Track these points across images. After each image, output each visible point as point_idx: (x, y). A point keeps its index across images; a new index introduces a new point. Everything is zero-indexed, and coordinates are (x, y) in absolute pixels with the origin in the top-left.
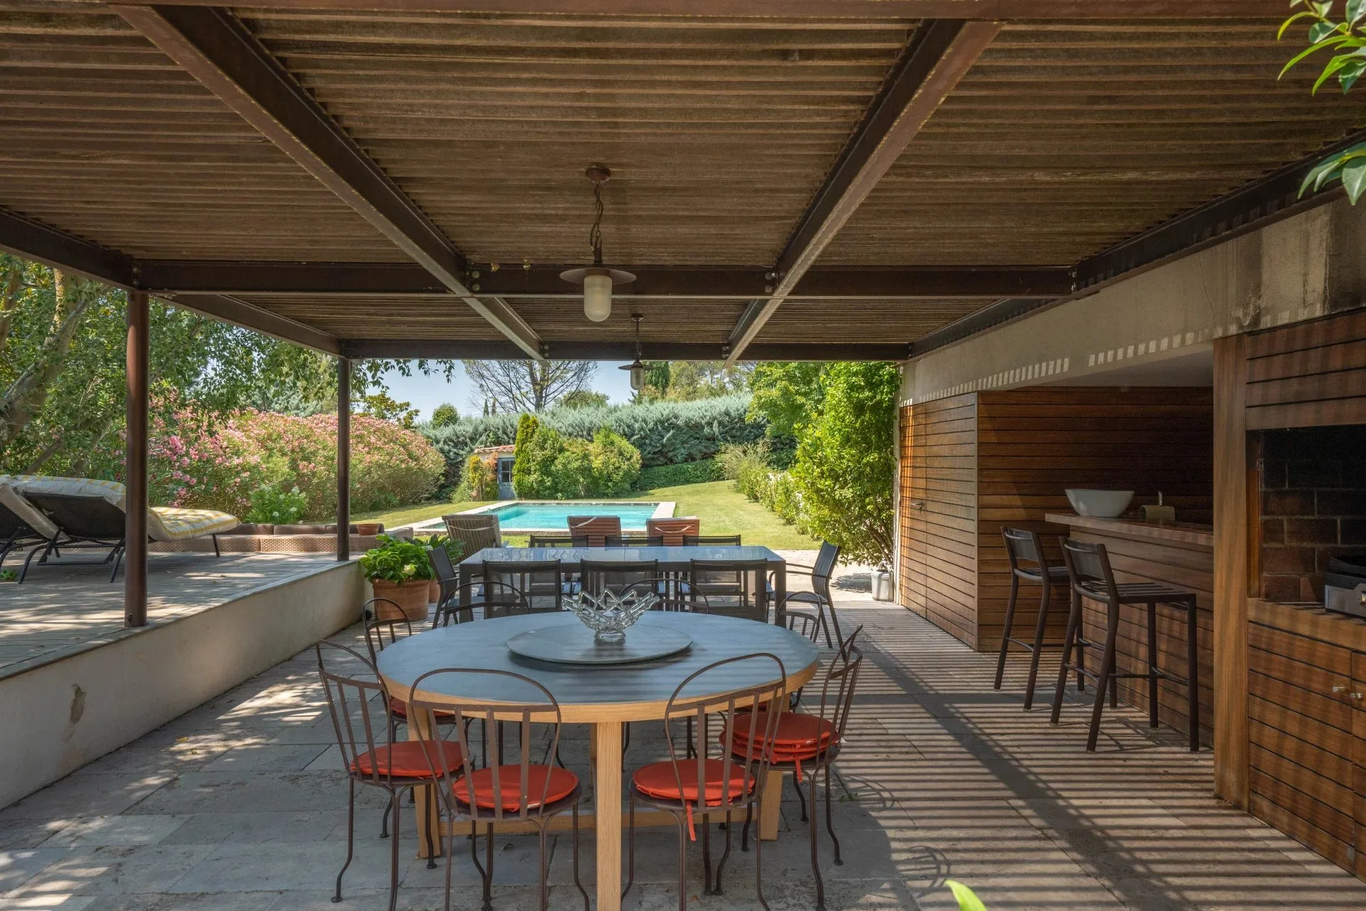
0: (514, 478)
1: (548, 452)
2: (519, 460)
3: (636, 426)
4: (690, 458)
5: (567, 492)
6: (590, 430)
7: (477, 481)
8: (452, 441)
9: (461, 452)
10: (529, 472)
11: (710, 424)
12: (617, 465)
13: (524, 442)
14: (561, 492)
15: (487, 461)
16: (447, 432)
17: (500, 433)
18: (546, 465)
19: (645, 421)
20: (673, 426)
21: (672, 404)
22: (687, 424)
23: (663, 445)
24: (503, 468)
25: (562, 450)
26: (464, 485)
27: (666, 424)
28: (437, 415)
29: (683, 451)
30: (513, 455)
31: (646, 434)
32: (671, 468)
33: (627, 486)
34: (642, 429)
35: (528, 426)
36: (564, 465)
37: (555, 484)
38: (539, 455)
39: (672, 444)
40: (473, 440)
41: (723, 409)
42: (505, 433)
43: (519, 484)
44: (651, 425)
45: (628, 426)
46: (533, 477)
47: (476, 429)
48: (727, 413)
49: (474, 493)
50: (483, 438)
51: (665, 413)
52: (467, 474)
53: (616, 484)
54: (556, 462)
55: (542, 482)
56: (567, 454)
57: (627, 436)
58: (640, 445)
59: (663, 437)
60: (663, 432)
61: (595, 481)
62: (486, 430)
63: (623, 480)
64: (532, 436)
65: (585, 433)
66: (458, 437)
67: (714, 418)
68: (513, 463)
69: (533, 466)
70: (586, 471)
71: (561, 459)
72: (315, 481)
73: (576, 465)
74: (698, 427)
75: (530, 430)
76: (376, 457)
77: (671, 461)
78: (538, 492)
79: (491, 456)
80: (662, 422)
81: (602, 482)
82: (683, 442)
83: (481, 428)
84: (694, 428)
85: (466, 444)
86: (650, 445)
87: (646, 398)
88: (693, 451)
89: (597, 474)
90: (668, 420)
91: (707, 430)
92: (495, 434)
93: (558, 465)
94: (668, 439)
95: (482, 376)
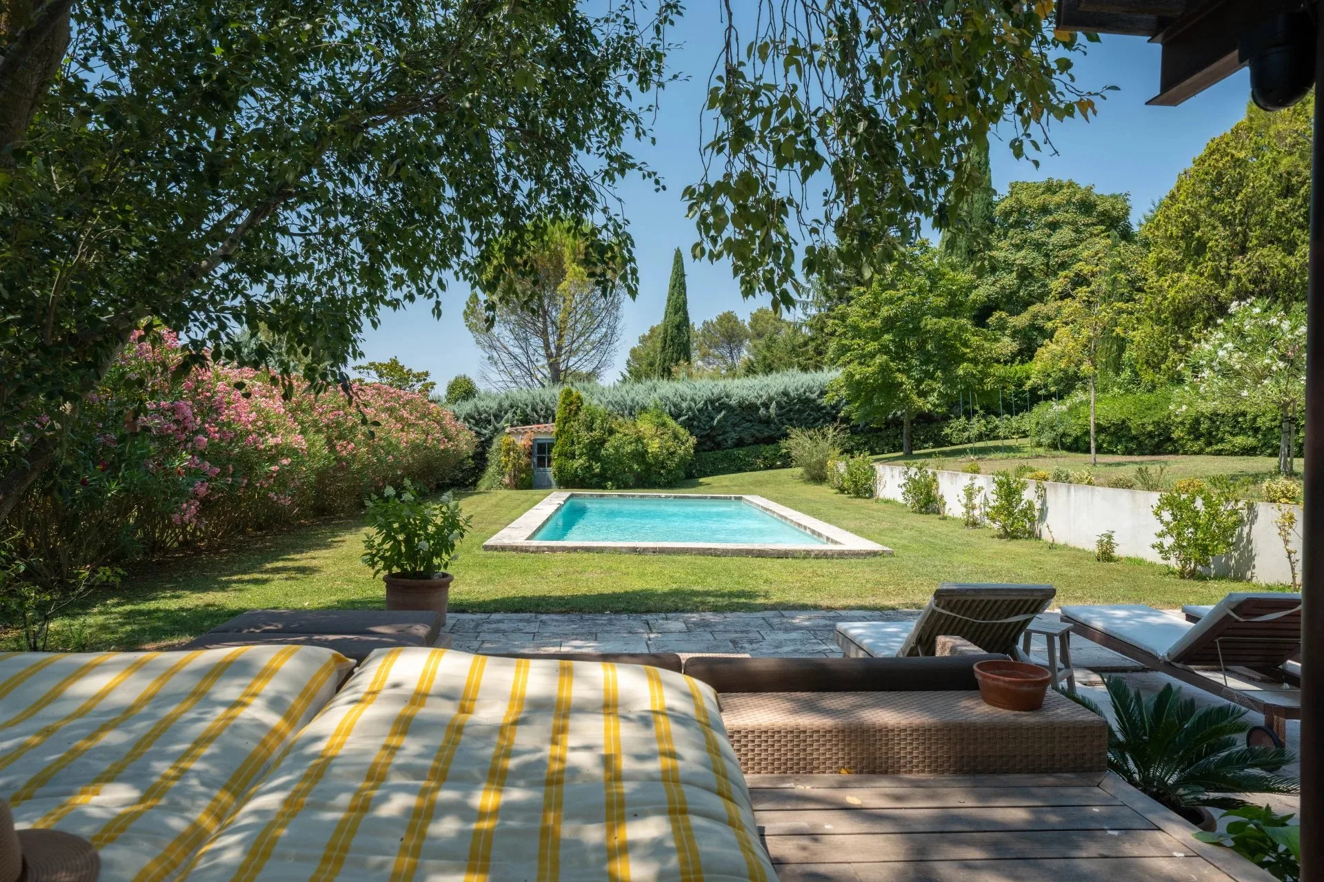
0: (554, 463)
1: (597, 433)
2: (560, 442)
3: (684, 405)
4: (740, 443)
5: (617, 480)
6: (632, 409)
7: (510, 465)
8: (473, 418)
9: (484, 431)
10: (573, 456)
11: (766, 406)
12: (672, 450)
13: (566, 420)
14: (611, 479)
15: (522, 442)
16: (467, 407)
17: (529, 410)
18: (594, 449)
19: (693, 399)
20: (724, 406)
22: (740, 404)
23: (712, 428)
24: (541, 451)
25: (611, 432)
26: (491, 470)
27: (717, 403)
28: (452, 388)
29: (733, 435)
30: (553, 436)
31: (694, 415)
32: (720, 453)
33: (682, 474)
34: (690, 408)
35: (571, 403)
36: (616, 449)
37: (605, 470)
38: (586, 437)
39: (722, 427)
40: (498, 417)
41: (781, 389)
42: (534, 409)
43: (560, 470)
44: (700, 405)
45: (675, 406)
46: (579, 463)
47: (500, 405)
48: (785, 394)
49: (507, 480)
50: (510, 415)
51: (716, 391)
52: (495, 457)
53: (669, 472)
54: (607, 445)
55: (590, 468)
56: (618, 435)
57: (676, 417)
58: (688, 425)
59: (713, 419)
60: (713, 413)
61: (648, 468)
62: (512, 407)
63: (678, 467)
64: (576, 414)
65: (627, 412)
66: (480, 414)
67: (771, 399)
68: (551, 445)
69: (577, 449)
70: (640, 456)
71: (612, 442)
72: (355, 466)
73: (629, 449)
74: (753, 408)
75: (574, 407)
76: (412, 436)
77: (719, 446)
78: (583, 480)
79: (526, 436)
80: (712, 402)
81: (655, 469)
82: (734, 425)
83: (506, 404)
84: (748, 409)
85: (489, 422)
86: (698, 427)
88: (745, 435)
89: (649, 460)
90: (719, 399)
91: (762, 411)
92: (523, 411)
93: (608, 449)
94: (719, 422)
95: (492, 347)
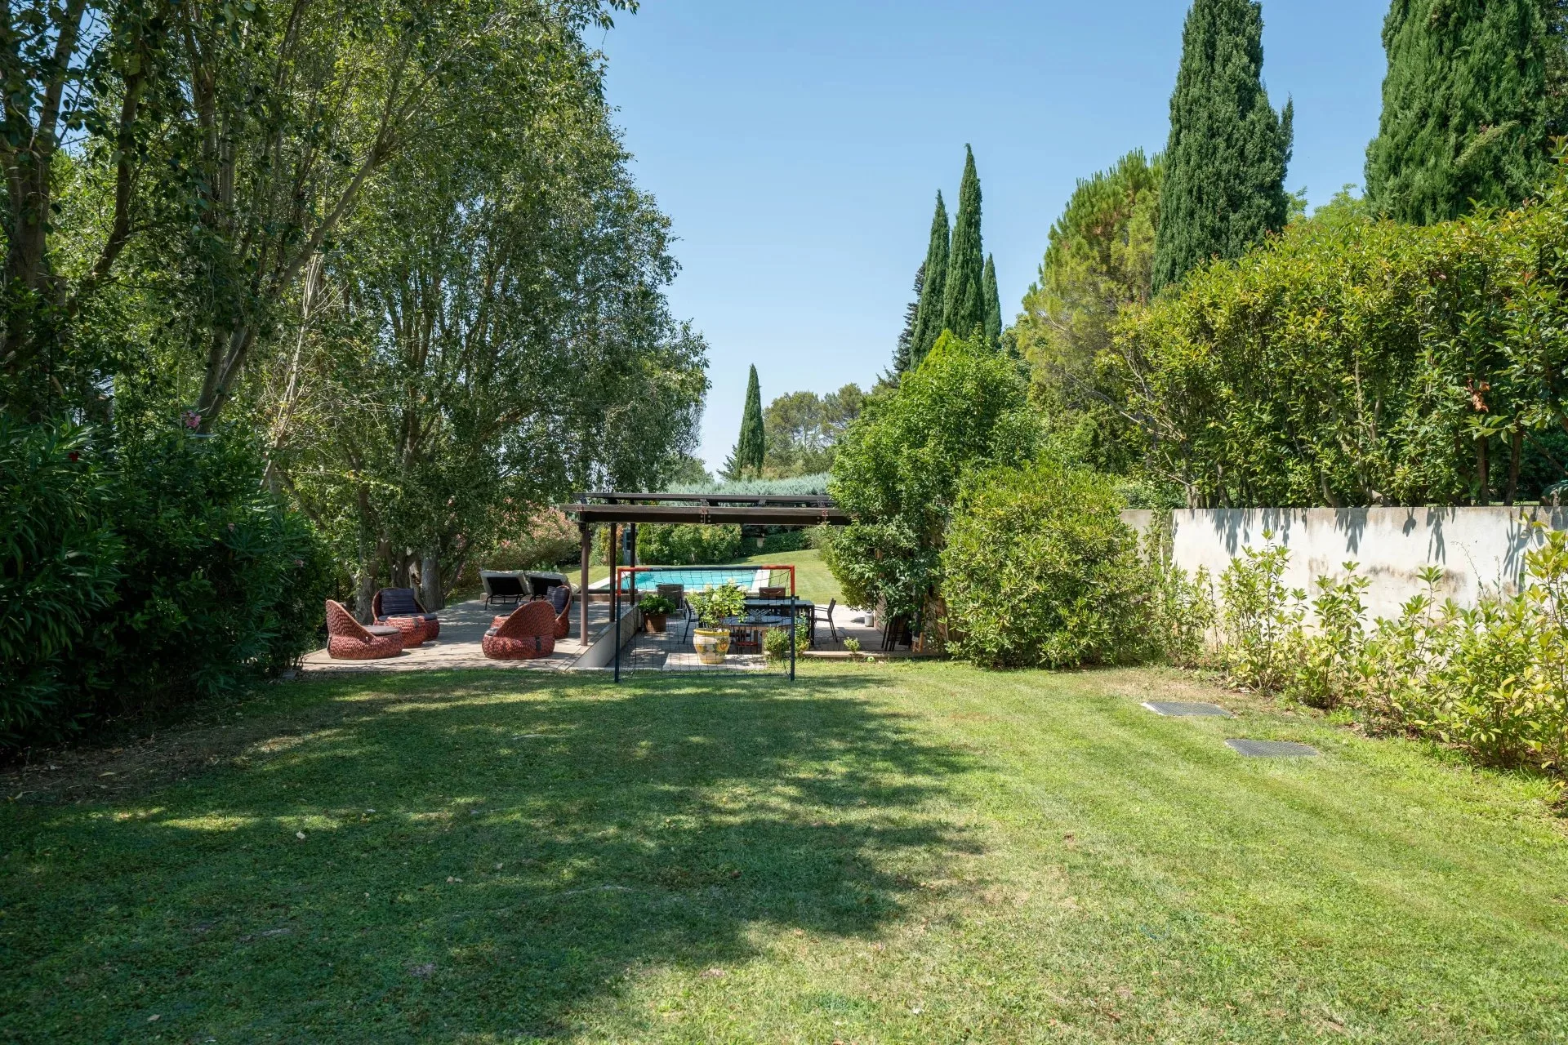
0: (637, 547)
2: (641, 532)
4: (783, 530)
5: (682, 558)
7: (605, 549)
10: (649, 542)
12: (722, 537)
14: (676, 558)
18: (664, 537)
21: (768, 484)
24: (627, 538)
26: (595, 552)
32: (766, 538)
33: (730, 554)
36: (680, 537)
37: (671, 552)
41: (811, 489)
43: (642, 552)
46: (654, 547)
49: (603, 559)
51: (761, 490)
52: (597, 543)
53: (721, 552)
54: (673, 534)
55: (661, 550)
61: (704, 550)
63: (727, 549)
68: (636, 535)
69: (653, 537)
70: (698, 542)
71: (676, 532)
73: (689, 537)
78: (657, 558)
81: (709, 551)
87: (745, 476)
89: (705, 544)
93: (674, 537)
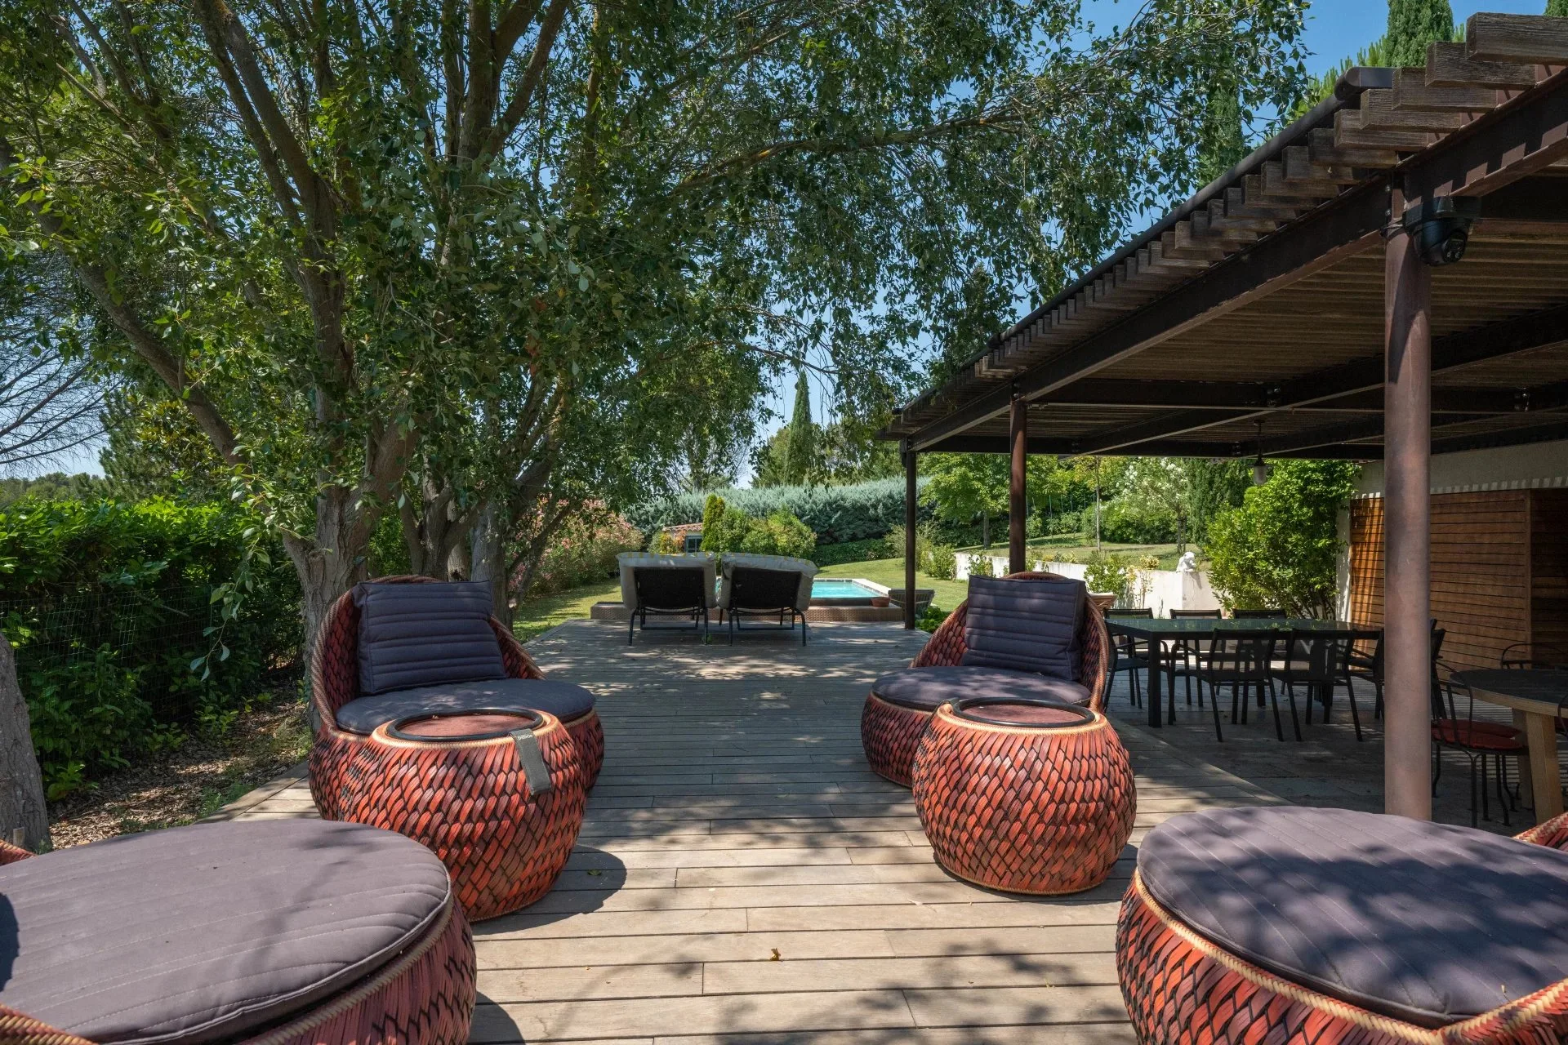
1: (737, 531)
3: (807, 507)
6: (764, 510)
8: (635, 520)
9: (645, 530)
10: (718, 549)
11: (875, 507)
12: (797, 543)
13: (712, 521)
15: (676, 538)
17: (680, 513)
18: (734, 544)
19: (814, 503)
20: (840, 508)
22: (853, 506)
23: (830, 526)
24: (692, 546)
25: (748, 530)
27: (834, 505)
29: (848, 531)
30: (701, 534)
31: (815, 515)
32: (837, 546)
34: (812, 510)
35: (716, 507)
38: (728, 534)
39: (839, 524)
40: (655, 518)
41: (888, 492)
42: (684, 512)
44: (820, 507)
45: (800, 508)
47: (656, 509)
48: (890, 496)
50: (665, 516)
51: (833, 496)
52: (655, 550)
56: (754, 532)
57: (799, 517)
58: (811, 523)
59: (831, 518)
60: (831, 514)
64: (720, 515)
65: (760, 513)
66: (640, 516)
67: (879, 501)
69: (721, 544)
70: (772, 549)
73: (763, 543)
74: (863, 508)
75: (718, 510)
77: (836, 540)
79: (679, 534)
80: (830, 504)
82: (849, 523)
83: (661, 507)
84: (859, 510)
85: (648, 523)
86: (819, 525)
88: (858, 531)
90: (835, 502)
91: (872, 511)
92: (675, 513)
93: (746, 544)
94: (836, 520)
